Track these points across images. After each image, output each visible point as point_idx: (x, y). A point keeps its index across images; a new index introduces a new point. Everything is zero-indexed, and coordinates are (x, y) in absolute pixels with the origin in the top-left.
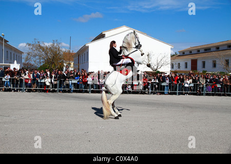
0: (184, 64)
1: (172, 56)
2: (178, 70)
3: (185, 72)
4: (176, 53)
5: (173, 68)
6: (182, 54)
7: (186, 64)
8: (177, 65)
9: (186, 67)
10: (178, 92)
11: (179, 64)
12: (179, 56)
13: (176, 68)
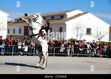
0: (18, 30)
1: (9, 23)
2: (13, 34)
3: (19, 37)
4: (12, 20)
5: (9, 33)
6: (16, 21)
7: (20, 30)
8: (12, 31)
9: (20, 32)
10: (13, 53)
11: (14, 30)
12: (14, 23)
13: (11, 33)
